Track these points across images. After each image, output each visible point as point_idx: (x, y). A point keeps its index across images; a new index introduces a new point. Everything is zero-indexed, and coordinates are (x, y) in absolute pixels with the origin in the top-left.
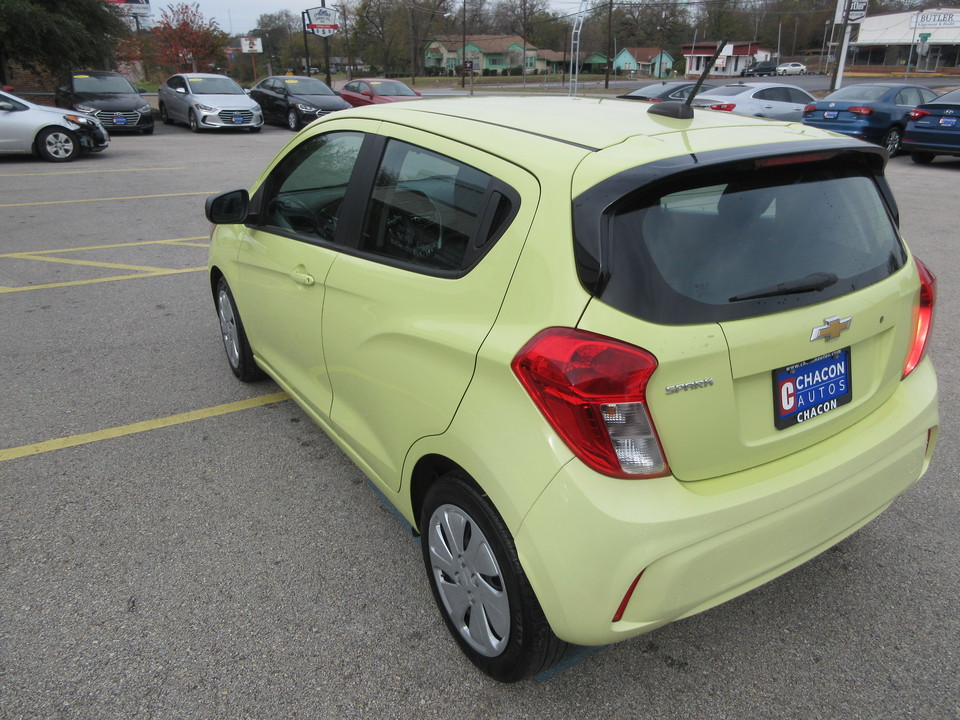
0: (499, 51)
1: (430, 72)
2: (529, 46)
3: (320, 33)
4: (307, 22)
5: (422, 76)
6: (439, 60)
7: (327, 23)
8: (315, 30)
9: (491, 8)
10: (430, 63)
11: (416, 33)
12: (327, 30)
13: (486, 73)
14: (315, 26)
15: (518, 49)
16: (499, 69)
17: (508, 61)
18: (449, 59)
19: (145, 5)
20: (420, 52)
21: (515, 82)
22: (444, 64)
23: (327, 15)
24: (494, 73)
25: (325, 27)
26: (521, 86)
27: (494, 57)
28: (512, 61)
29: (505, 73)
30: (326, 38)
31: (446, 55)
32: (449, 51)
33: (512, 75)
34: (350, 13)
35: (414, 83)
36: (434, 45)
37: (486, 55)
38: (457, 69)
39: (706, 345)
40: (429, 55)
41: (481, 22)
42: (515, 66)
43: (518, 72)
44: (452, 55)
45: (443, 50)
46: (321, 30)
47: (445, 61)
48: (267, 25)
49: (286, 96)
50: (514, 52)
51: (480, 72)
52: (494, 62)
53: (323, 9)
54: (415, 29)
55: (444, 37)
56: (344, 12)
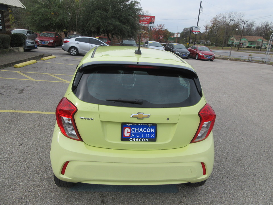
0: (254, 41)
1: (229, 46)
2: (264, 40)
3: (195, 33)
4: (192, 30)
5: (226, 47)
6: (233, 42)
7: (197, 30)
8: (193, 32)
9: (255, 28)
10: (230, 43)
11: (227, 34)
12: (196, 32)
13: (248, 47)
14: (194, 31)
15: (261, 41)
16: (253, 46)
17: (256, 44)
18: (236, 42)
19: (153, 24)
20: (227, 40)
21: (257, 51)
22: (234, 44)
23: (198, 28)
24: (251, 47)
25: (196, 31)
26: (258, 52)
27: (252, 43)
28: (258, 44)
29: (254, 48)
30: (196, 34)
31: (235, 41)
32: (237, 40)
33: (256, 48)
34: (208, 28)
35: (223, 48)
36: (232, 38)
37: (249, 42)
38: (238, 45)
39: (92, 109)
40: (230, 41)
41: (250, 32)
42: (258, 46)
43: (258, 48)
44: (237, 41)
45: (235, 39)
46: (195, 32)
47: (235, 42)
48: (185, 30)
49: (173, 49)
50: (259, 42)
51: (246, 47)
52: (251, 44)
53: (197, 27)
54: (227, 33)
55: (236, 36)
56: (207, 28)
